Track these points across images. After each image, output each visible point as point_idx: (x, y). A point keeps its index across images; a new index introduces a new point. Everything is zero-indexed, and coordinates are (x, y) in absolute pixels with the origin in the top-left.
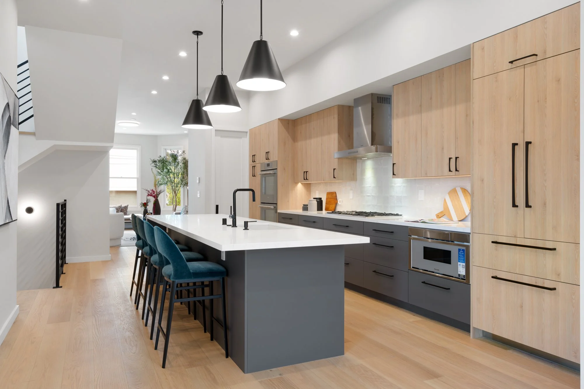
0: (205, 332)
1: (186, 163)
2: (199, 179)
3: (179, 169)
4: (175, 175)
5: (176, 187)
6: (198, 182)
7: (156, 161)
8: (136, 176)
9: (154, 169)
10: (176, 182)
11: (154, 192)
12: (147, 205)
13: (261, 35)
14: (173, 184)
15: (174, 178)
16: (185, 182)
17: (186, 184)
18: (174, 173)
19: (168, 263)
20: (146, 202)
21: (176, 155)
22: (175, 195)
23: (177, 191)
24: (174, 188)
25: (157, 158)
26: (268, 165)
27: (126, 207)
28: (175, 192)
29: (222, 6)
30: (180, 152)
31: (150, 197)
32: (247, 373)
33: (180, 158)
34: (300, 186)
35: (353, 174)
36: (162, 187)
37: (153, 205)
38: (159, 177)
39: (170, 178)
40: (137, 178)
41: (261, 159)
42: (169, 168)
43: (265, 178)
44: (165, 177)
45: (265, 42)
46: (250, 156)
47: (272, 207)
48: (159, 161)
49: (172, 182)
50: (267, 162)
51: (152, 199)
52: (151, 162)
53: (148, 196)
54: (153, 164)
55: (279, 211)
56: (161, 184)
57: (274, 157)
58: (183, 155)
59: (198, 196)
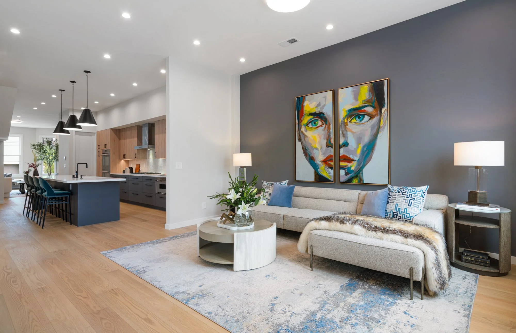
0: (63, 220)
1: (57, 147)
2: (65, 157)
3: (53, 150)
4: (50, 154)
5: (51, 162)
6: (64, 159)
7: (35, 145)
8: (19, 155)
9: (34, 150)
10: (50, 159)
11: (34, 164)
12: (29, 173)
13: (87, 107)
14: (48, 160)
15: (49, 156)
16: (56, 158)
17: (58, 160)
18: (49, 153)
19: (45, 191)
20: (28, 171)
21: (50, 142)
22: (50, 167)
23: (51, 164)
24: (49, 162)
25: (36, 143)
26: (106, 151)
27: (10, 175)
28: (50, 165)
29: (73, 86)
30: (54, 140)
31: (30, 168)
32: (79, 226)
33: (53, 144)
34: (123, 161)
35: (145, 156)
36: (40, 162)
37: (33, 173)
38: (37, 155)
39: (46, 156)
40: (20, 156)
41: (102, 147)
42: (45, 150)
43: (105, 157)
44: (42, 155)
45: (89, 110)
46: (97, 146)
47: (107, 172)
48: (38, 145)
49: (47, 159)
50: (105, 149)
51: (33, 169)
52: (31, 146)
53: (29, 167)
54: (33, 147)
55: (111, 174)
56: (39, 160)
57: (109, 147)
58: (56, 141)
59: (65, 166)
